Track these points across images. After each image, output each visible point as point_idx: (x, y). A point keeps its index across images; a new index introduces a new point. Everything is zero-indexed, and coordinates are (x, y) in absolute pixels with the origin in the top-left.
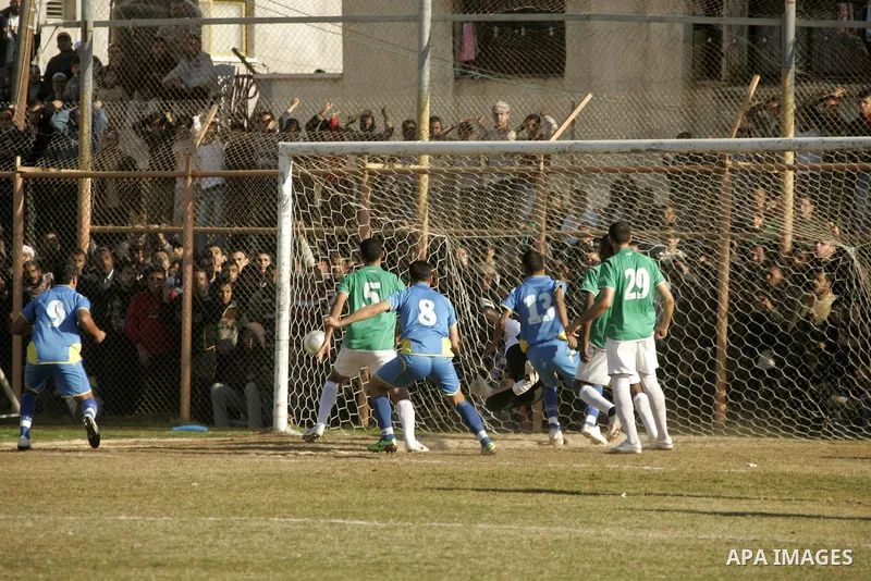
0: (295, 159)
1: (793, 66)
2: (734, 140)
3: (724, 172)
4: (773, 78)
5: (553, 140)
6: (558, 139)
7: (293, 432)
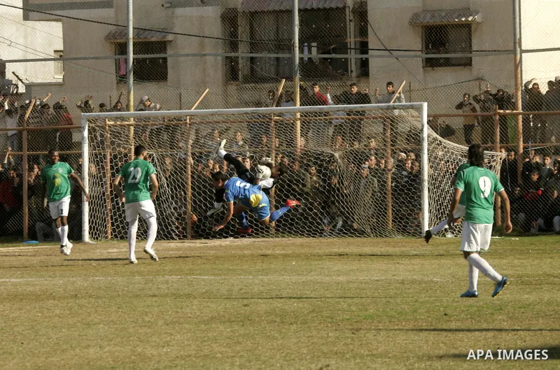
0: (89, 121)
1: (298, 74)
2: (274, 108)
3: (271, 122)
4: (290, 78)
5: (193, 110)
6: (195, 109)
7: (91, 242)
